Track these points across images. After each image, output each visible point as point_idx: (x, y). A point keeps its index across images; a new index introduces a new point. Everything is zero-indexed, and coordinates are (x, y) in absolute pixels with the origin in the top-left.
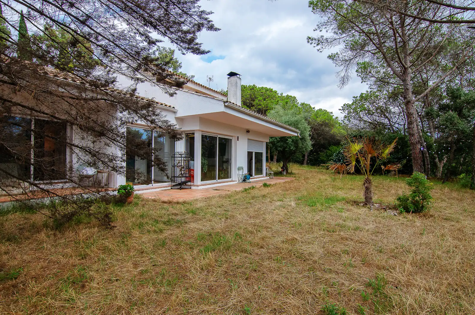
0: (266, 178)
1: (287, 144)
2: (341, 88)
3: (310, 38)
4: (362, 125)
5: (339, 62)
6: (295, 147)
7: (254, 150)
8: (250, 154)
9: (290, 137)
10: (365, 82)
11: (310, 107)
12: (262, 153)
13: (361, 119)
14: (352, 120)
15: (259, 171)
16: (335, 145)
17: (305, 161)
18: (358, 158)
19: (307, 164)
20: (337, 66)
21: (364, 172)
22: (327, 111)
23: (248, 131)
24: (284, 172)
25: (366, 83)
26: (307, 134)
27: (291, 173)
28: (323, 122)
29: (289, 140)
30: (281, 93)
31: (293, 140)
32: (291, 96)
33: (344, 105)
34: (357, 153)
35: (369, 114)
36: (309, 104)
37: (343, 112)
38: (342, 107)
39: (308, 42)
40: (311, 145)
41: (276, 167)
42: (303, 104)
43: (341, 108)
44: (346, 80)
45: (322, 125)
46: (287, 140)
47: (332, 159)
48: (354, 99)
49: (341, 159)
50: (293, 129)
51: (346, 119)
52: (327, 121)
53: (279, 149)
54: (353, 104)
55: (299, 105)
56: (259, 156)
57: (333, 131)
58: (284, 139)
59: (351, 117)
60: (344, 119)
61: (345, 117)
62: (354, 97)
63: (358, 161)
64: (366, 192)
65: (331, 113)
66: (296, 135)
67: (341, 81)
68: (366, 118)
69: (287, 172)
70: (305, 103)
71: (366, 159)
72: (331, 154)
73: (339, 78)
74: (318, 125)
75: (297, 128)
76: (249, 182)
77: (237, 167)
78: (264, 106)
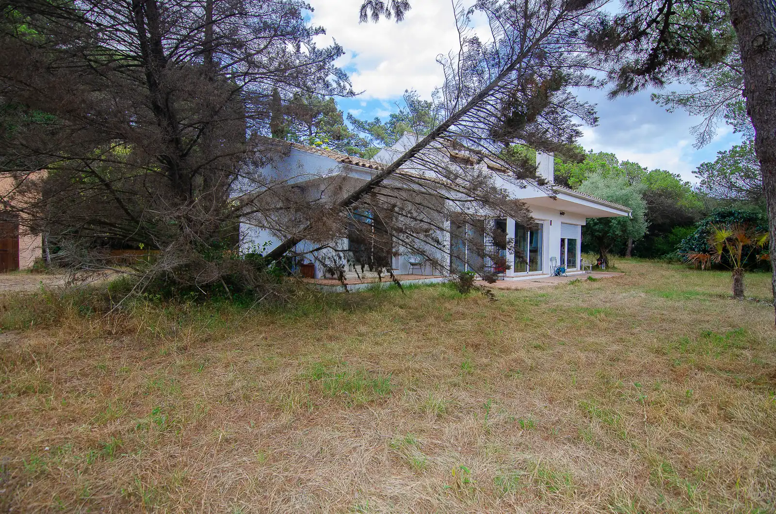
0: (581, 272)
1: (610, 227)
2: (699, 148)
3: (655, 96)
4: (733, 194)
5: (696, 108)
6: (622, 231)
7: (567, 237)
8: (563, 240)
9: (615, 218)
10: (740, 131)
11: (639, 167)
12: (575, 240)
13: (732, 186)
14: (716, 187)
15: (572, 263)
16: (683, 226)
17: (628, 251)
18: (725, 247)
19: (633, 255)
20: (691, 114)
21: (733, 263)
22: (668, 172)
23: (562, 213)
24: (602, 264)
25: (741, 133)
26: (641, 213)
27: (614, 267)
28: (662, 190)
29: (613, 221)
30: (590, 150)
31: (619, 223)
32: (607, 154)
33: (702, 165)
34: (724, 241)
35: (748, 177)
36: (636, 162)
37: (700, 176)
38: (699, 168)
39: (653, 100)
40: (647, 228)
41: (592, 259)
42: (625, 164)
43: (697, 170)
44: (708, 137)
45: (660, 195)
46: (611, 222)
47: (679, 248)
48: (720, 156)
49: (695, 247)
50: (620, 206)
51: (704, 186)
52: (670, 189)
53: (597, 234)
54: (717, 162)
55: (619, 164)
56: (572, 242)
57: (679, 204)
58: (605, 221)
59: (714, 183)
60: (701, 186)
61: (703, 183)
62: (720, 153)
63: (725, 250)
64: (735, 285)
65: (678, 176)
66: (626, 215)
67: (700, 139)
68: (740, 183)
69: (607, 267)
70: (630, 161)
71: (736, 248)
72: (676, 239)
73: (695, 134)
74: (652, 195)
75: (627, 205)
76: (564, 276)
77: (550, 257)
78: (564, 172)
